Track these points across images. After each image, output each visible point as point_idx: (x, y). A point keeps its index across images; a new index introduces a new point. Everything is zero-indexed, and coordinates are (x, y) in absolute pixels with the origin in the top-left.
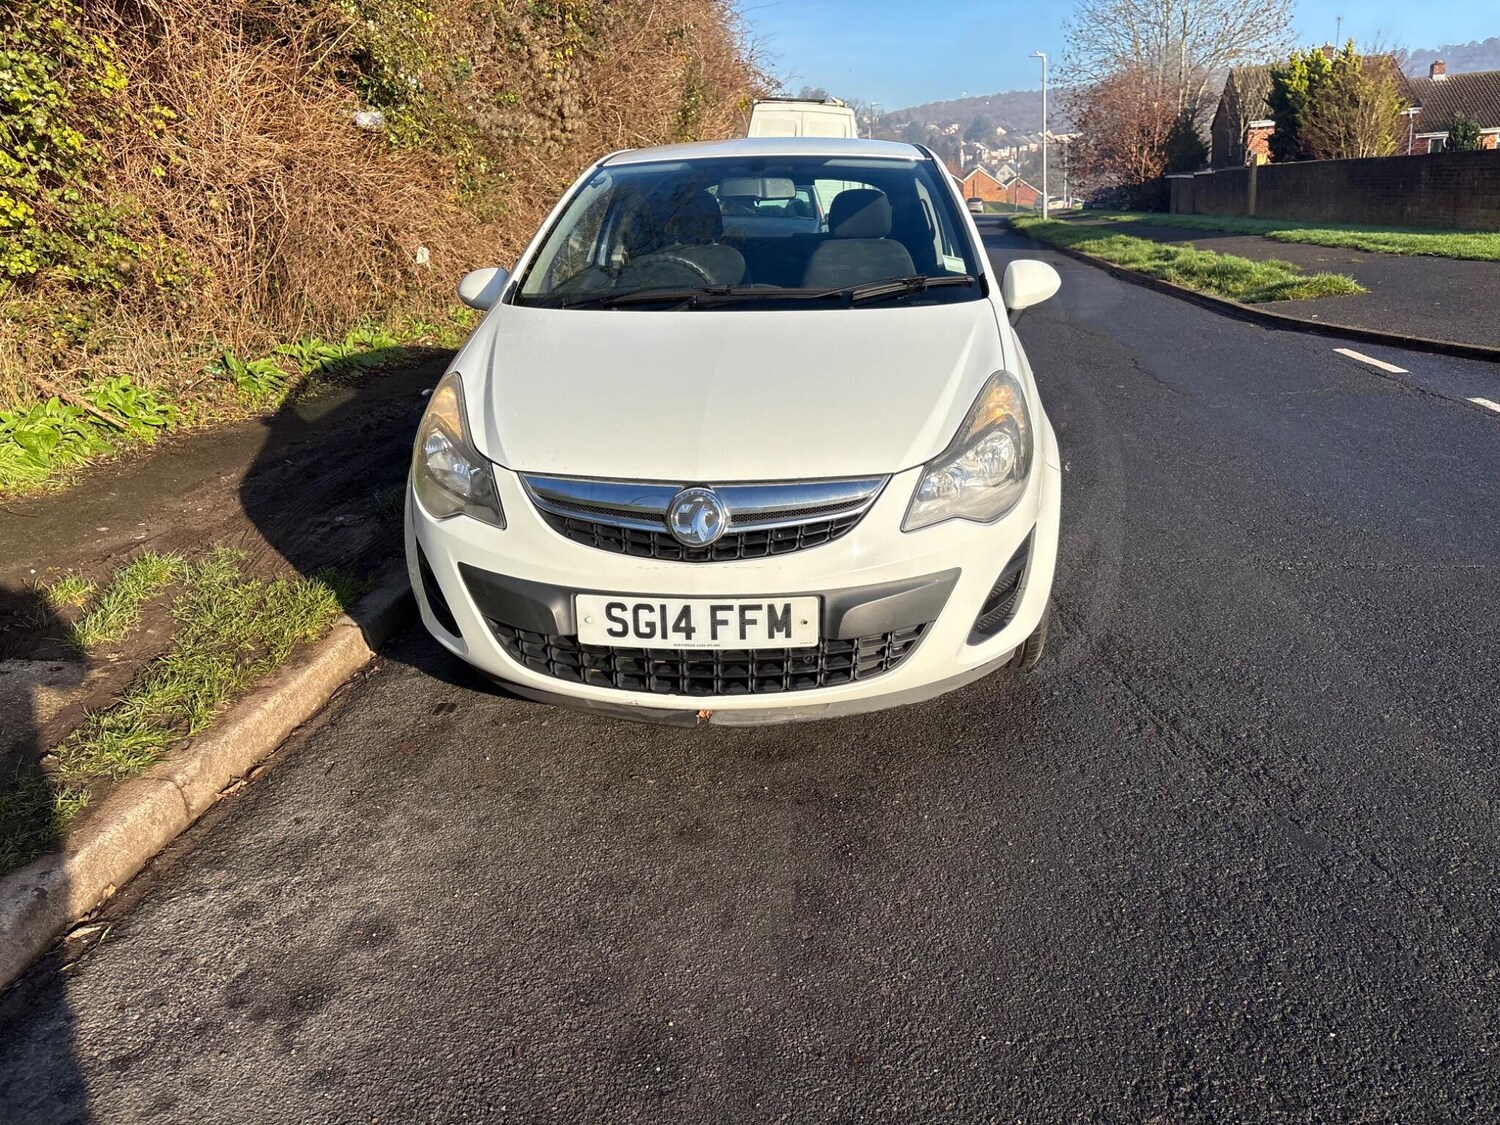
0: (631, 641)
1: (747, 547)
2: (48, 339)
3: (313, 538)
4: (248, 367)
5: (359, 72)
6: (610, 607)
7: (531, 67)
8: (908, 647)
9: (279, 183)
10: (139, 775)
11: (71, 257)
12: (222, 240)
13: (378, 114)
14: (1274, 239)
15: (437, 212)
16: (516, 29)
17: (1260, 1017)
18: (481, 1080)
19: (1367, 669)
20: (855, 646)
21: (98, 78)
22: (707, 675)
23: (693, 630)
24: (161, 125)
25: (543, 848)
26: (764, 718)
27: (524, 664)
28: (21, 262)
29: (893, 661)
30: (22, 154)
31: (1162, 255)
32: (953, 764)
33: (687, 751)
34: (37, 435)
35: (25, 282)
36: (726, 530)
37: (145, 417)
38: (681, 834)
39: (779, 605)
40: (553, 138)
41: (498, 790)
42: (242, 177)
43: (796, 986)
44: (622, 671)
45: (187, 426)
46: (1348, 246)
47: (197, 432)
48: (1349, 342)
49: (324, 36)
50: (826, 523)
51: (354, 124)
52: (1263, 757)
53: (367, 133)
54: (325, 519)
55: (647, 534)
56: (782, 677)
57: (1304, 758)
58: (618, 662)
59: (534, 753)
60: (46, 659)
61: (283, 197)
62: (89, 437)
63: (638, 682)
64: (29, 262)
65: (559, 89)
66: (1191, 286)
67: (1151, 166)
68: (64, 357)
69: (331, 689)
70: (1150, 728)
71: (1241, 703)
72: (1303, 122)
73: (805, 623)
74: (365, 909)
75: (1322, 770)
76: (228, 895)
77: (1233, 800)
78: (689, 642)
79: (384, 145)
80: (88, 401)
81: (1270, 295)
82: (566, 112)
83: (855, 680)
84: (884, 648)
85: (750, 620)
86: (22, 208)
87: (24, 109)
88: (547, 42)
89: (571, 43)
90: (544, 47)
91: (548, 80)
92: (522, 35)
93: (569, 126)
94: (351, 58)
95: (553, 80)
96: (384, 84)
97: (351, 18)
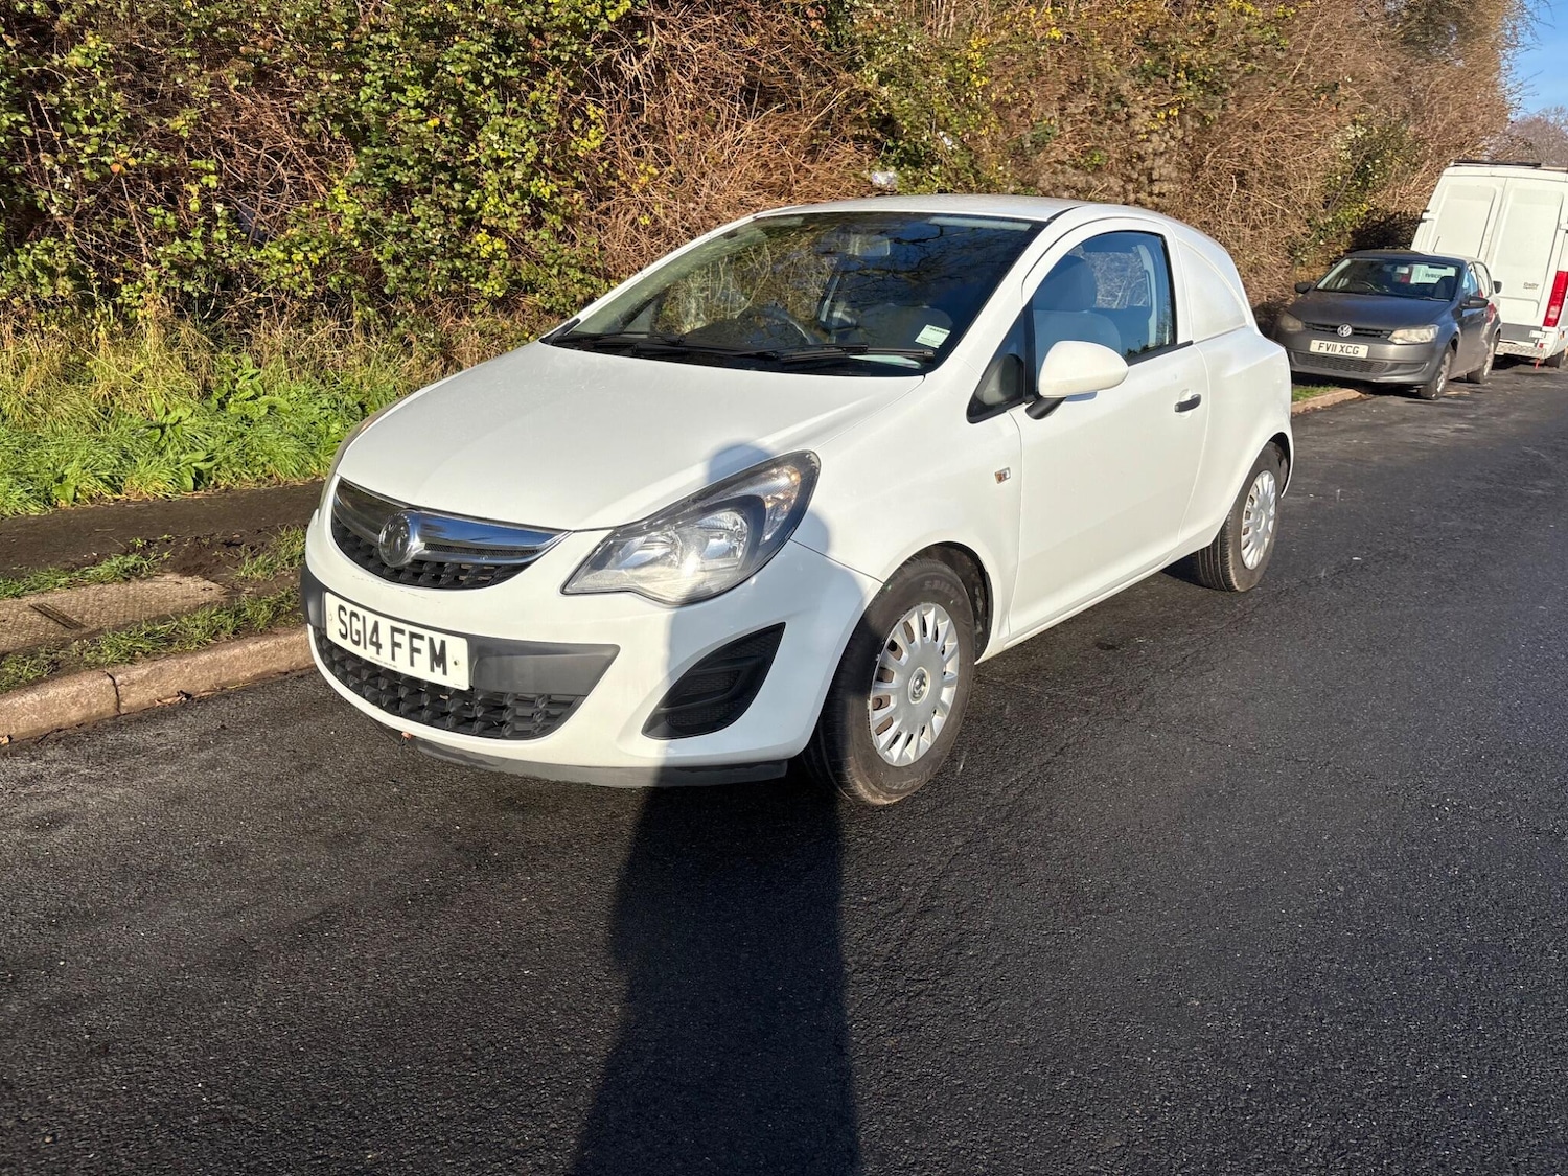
5: (878, 136)
6: (340, 608)
7: (1127, 129)
8: (559, 717)
11: (539, 286)
13: (892, 174)
16: (1116, 92)
20: (505, 702)
21: (578, 139)
22: (395, 695)
23: (381, 646)
24: (645, 180)
28: (493, 287)
30: (510, 201)
39: (437, 639)
40: (1138, 202)
44: (351, 674)
50: (495, 567)
51: (870, 183)
53: (882, 191)
55: (367, 543)
56: (447, 715)
58: (349, 664)
63: (359, 688)
65: (1151, 150)
73: (457, 663)
78: (376, 656)
82: (1155, 175)
83: (505, 737)
84: (536, 711)
85: (417, 649)
86: (498, 243)
88: (1151, 102)
89: (1179, 103)
90: (1146, 107)
91: (1143, 140)
92: (1122, 96)
93: (1156, 190)
94: (872, 123)
95: (1148, 140)
96: (906, 145)
97: (869, 85)
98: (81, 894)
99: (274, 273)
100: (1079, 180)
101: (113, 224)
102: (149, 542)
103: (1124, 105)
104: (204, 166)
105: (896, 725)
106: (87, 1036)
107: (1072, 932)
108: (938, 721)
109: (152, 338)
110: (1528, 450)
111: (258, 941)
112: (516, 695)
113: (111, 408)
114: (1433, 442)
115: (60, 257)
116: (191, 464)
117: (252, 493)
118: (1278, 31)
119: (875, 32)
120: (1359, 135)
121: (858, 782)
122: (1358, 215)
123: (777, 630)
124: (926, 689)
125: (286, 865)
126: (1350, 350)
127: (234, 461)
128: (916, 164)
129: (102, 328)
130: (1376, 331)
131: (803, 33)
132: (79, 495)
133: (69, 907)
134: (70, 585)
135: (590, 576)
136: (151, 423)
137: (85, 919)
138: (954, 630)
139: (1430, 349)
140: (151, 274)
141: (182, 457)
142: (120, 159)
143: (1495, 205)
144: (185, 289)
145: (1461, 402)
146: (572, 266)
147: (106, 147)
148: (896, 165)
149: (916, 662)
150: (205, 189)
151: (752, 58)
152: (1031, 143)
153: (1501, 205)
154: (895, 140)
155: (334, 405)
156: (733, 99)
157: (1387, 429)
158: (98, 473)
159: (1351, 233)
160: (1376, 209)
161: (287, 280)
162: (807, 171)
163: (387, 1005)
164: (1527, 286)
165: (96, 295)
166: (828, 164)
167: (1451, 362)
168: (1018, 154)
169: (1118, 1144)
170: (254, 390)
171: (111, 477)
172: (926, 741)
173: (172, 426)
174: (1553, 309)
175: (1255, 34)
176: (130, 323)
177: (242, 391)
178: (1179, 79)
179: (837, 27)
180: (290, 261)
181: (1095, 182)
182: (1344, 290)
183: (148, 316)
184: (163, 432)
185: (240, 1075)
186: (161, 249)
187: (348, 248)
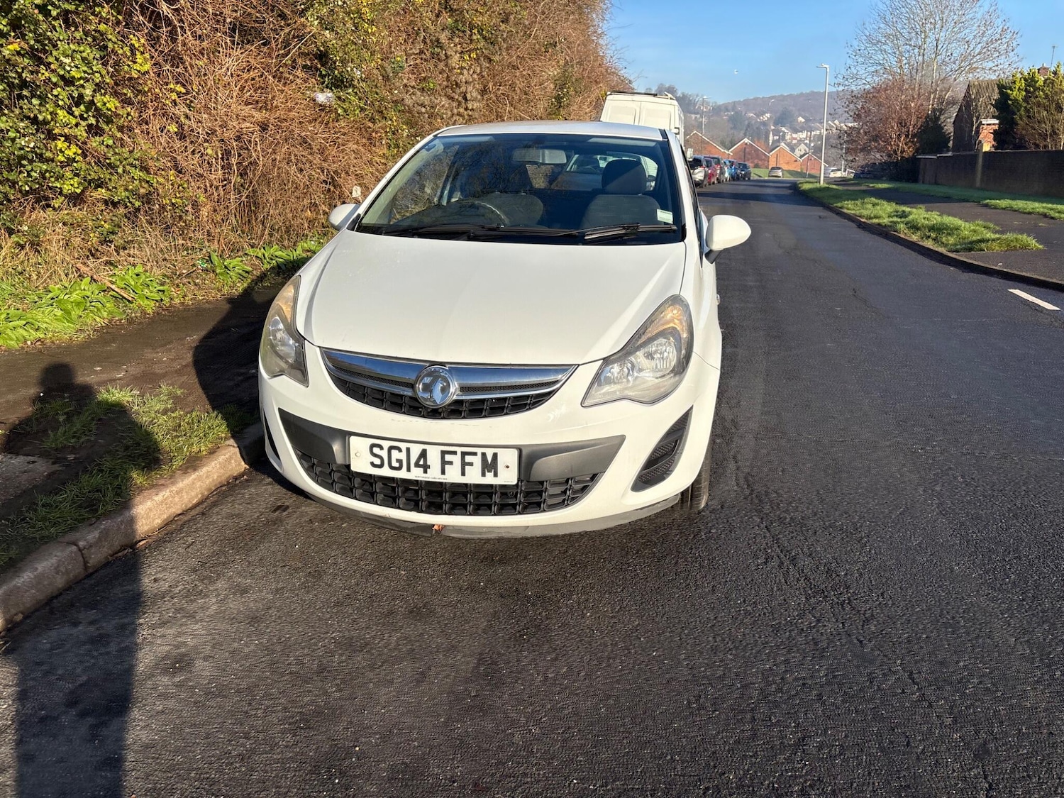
0: (386, 472)
1: (470, 410)
2: (87, 238)
3: (231, 384)
4: (225, 263)
5: (319, 66)
6: (373, 446)
7: (446, 65)
8: (585, 490)
9: (257, 140)
10: (55, 539)
11: (107, 183)
12: (214, 177)
13: (330, 95)
14: (986, 206)
15: (371, 162)
16: (438, 40)
17: (785, 787)
18: (213, 776)
19: (954, 531)
20: (545, 486)
21: (130, 63)
22: (438, 500)
23: (429, 467)
24: (174, 96)
25: (313, 613)
26: (480, 533)
27: (317, 482)
28: (72, 185)
29: (573, 499)
30: (77, 113)
31: (899, 213)
32: (621, 577)
33: (436, 553)
34: (72, 302)
35: (76, 199)
36: (455, 397)
37: (149, 294)
38: (411, 612)
39: (489, 453)
40: (459, 114)
41: (296, 569)
42: (230, 134)
43: (454, 730)
44: (380, 493)
45: (177, 301)
46: (1039, 214)
47: (183, 305)
48: (1021, 285)
49: (296, 40)
50: (528, 397)
51: (315, 101)
52: (851, 591)
53: (323, 107)
54: (242, 371)
55: (401, 396)
56: (492, 504)
57: (882, 594)
58: (379, 486)
59: (329, 545)
60: (27, 455)
61: (259, 149)
62: (108, 305)
63: (392, 501)
64: (76, 185)
65: (464, 80)
66: (914, 238)
67: (906, 148)
68: (97, 250)
69: (210, 489)
70: (775, 562)
71: (849, 549)
72: (1020, 122)
73: (508, 467)
74: (177, 647)
75: (893, 604)
76: (92, 629)
77: (819, 621)
78: (425, 475)
79: (333, 115)
80: (111, 282)
81: (970, 247)
82: (469, 96)
83: (544, 511)
84: (566, 489)
85: (469, 463)
86: (74, 149)
87: (78, 83)
88: (459, 48)
89: (475, 49)
90: (457, 52)
91: (457, 74)
92: (441, 43)
93: (470, 106)
95: (461, 74)
103: (443, 49)
118: (520, 6)
128: (339, 87)
135: (598, 393)
162: (280, 91)
175: (509, 7)
178: (475, 34)
181: (436, 101)
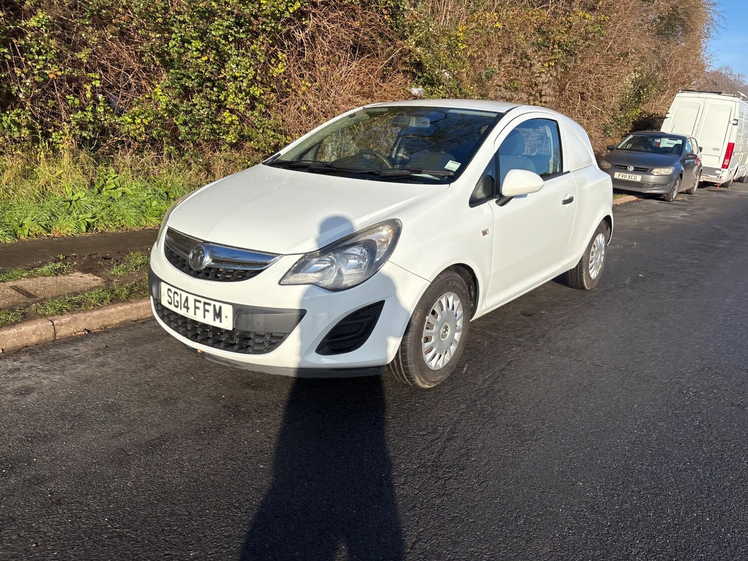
1: (213, 275)
5: (415, 71)
6: (168, 290)
7: (530, 71)
8: (276, 344)
11: (253, 138)
13: (420, 89)
16: (525, 54)
20: (250, 336)
21: (273, 68)
22: (196, 333)
23: (189, 308)
24: (304, 89)
29: (269, 349)
35: (235, 146)
39: (217, 306)
50: (247, 271)
51: (411, 93)
53: (415, 97)
56: (221, 342)
63: (177, 328)
65: (541, 81)
73: (227, 317)
78: (187, 313)
82: (543, 93)
83: (249, 353)
84: (265, 341)
85: (207, 310)
86: (234, 117)
88: (541, 59)
89: (555, 59)
90: (539, 61)
91: (537, 77)
92: (528, 55)
93: (543, 100)
94: (412, 65)
95: (540, 77)
96: (428, 76)
97: (411, 47)
98: (42, 426)
99: (126, 129)
100: (508, 94)
101: (48, 103)
102: (66, 257)
103: (529, 60)
104: (94, 76)
105: (434, 350)
106: (49, 495)
107: (520, 450)
108: (453, 348)
109: (66, 159)
110: (715, 226)
111: (130, 450)
112: (255, 333)
113: (45, 191)
114: (672, 221)
115: (23, 118)
116: (84, 219)
117: (114, 234)
118: (601, 27)
119: (414, 21)
120: (637, 76)
121: (417, 377)
122: (636, 115)
123: (381, 304)
124: (448, 333)
125: (141, 413)
126: (633, 177)
127: (105, 219)
128: (432, 85)
129: (42, 153)
130: (645, 169)
131: (380, 21)
132: (30, 233)
133: (37, 432)
134: (28, 277)
135: (293, 276)
136: (65, 200)
137: (45, 439)
138: (461, 305)
139: (670, 178)
140: (67, 128)
141: (80, 216)
142: (53, 72)
143: (700, 111)
144: (83, 135)
145: (683, 203)
146: (269, 129)
147: (47, 66)
148: (423, 85)
149: (445, 320)
150: (94, 87)
151: (356, 32)
152: (485, 76)
153: (703, 111)
154: (422, 73)
155: (154, 193)
156: (347, 51)
157: (650, 215)
158: (39, 223)
159: (632, 123)
160: (644, 112)
161: (133, 132)
162: (381, 86)
163: (195, 481)
164: (715, 149)
165: (40, 137)
166: (391, 84)
167: (679, 184)
168: (479, 81)
169: (549, 551)
170: (115, 184)
171: (46, 225)
172: (447, 358)
173: (76, 201)
174: (726, 160)
175: (590, 28)
176: (55, 151)
177: (109, 184)
178: (556, 49)
179: (397, 19)
180: (134, 123)
181: (515, 96)
182: (630, 149)
183: (65, 148)
184: (71, 204)
185: (126, 514)
186: (72, 115)
187: (162, 117)
